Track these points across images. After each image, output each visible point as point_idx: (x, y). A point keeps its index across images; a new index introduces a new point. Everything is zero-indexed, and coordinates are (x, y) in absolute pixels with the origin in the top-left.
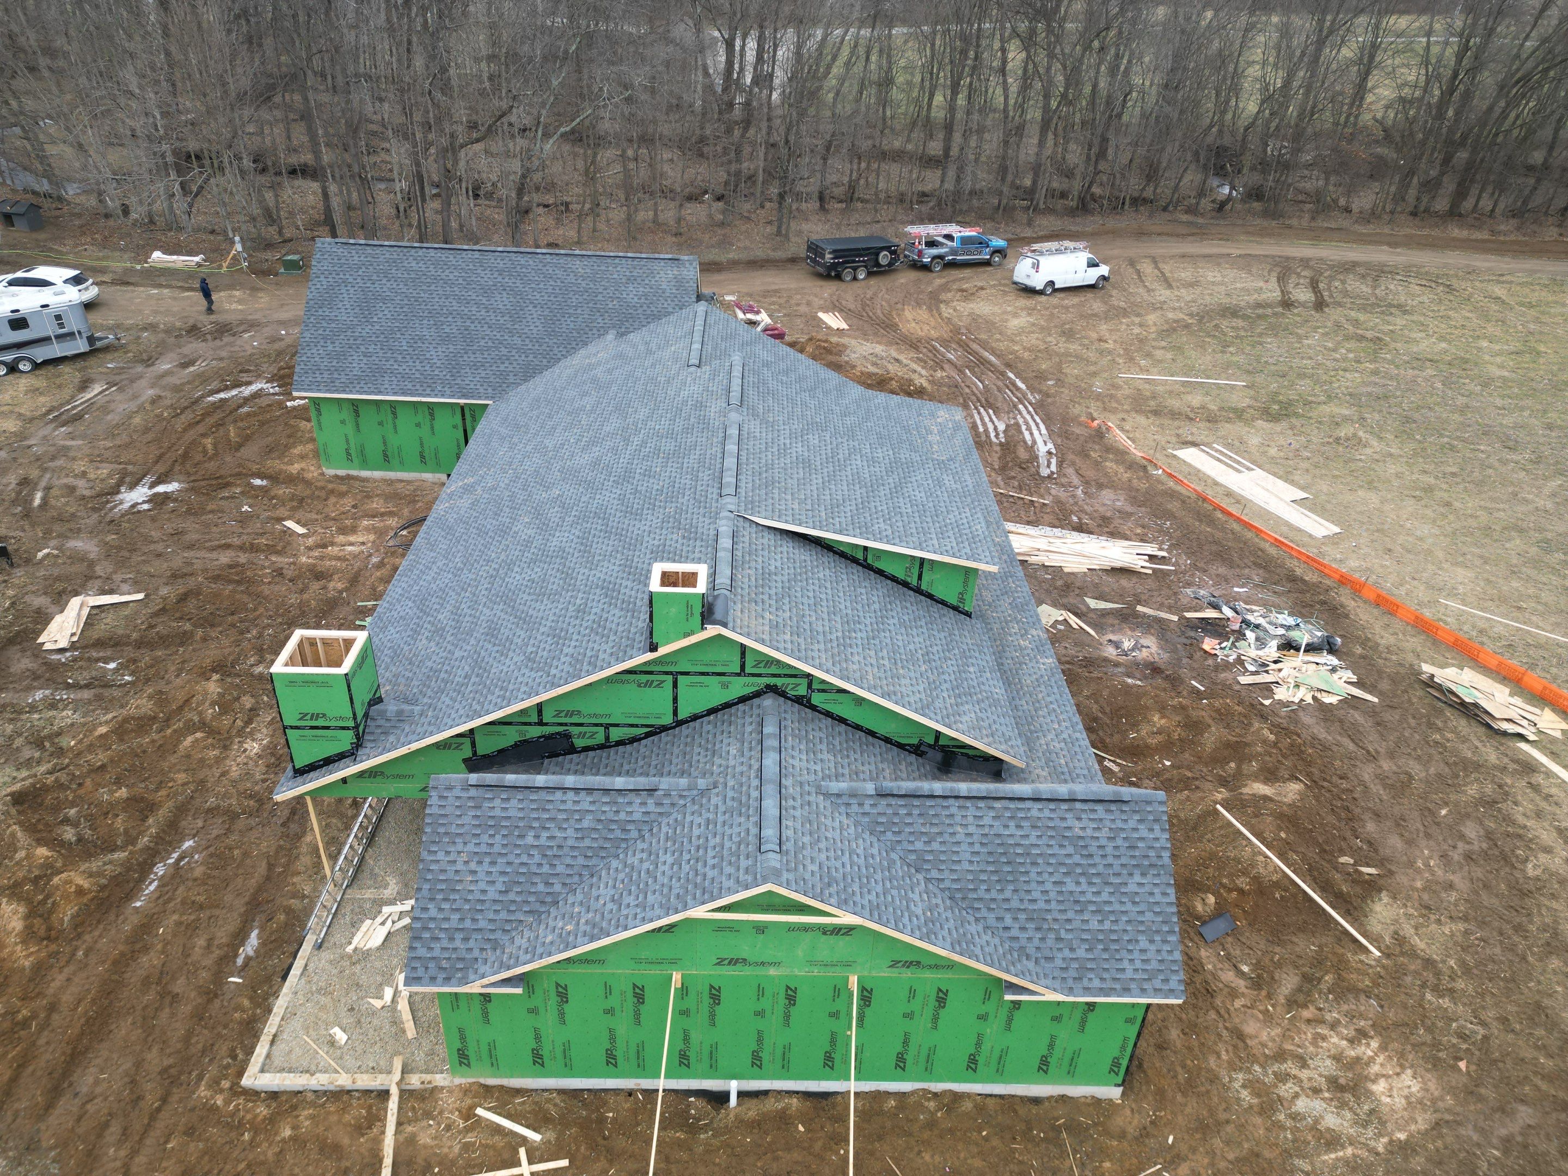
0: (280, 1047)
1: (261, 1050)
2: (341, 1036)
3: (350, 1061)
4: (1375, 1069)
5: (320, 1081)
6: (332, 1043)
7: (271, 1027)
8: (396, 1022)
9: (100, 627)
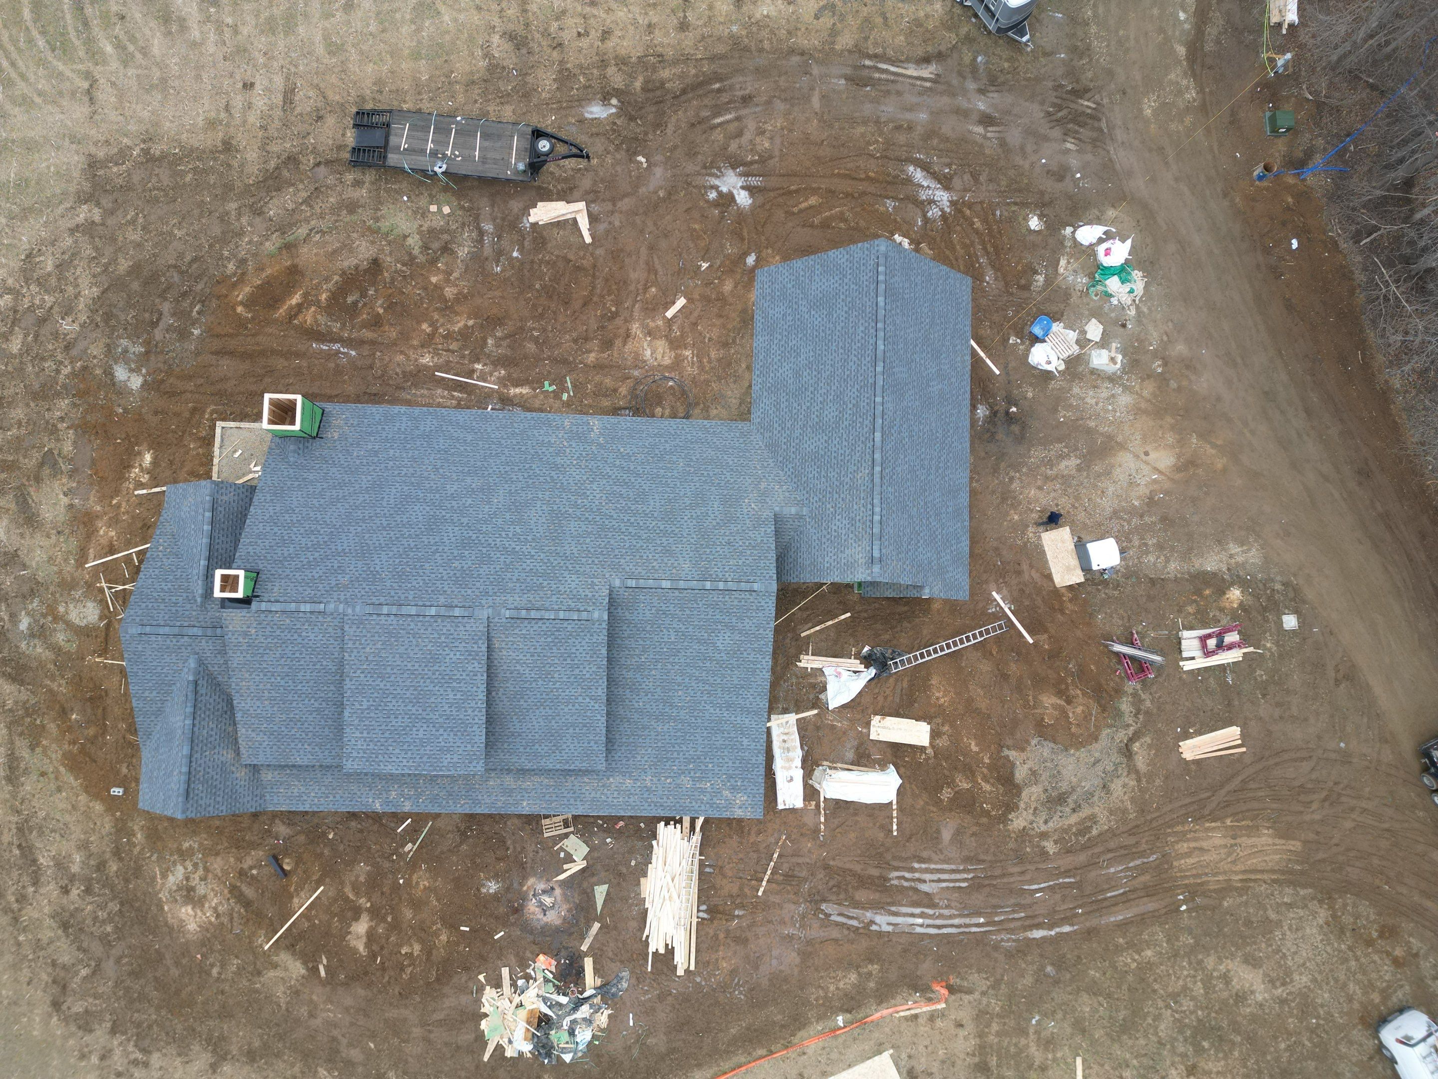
0: (235, 431)
1: (232, 424)
2: (237, 455)
3: (224, 461)
4: (199, 913)
5: (217, 451)
6: (235, 451)
7: (243, 425)
8: (244, 475)
9: (555, 231)
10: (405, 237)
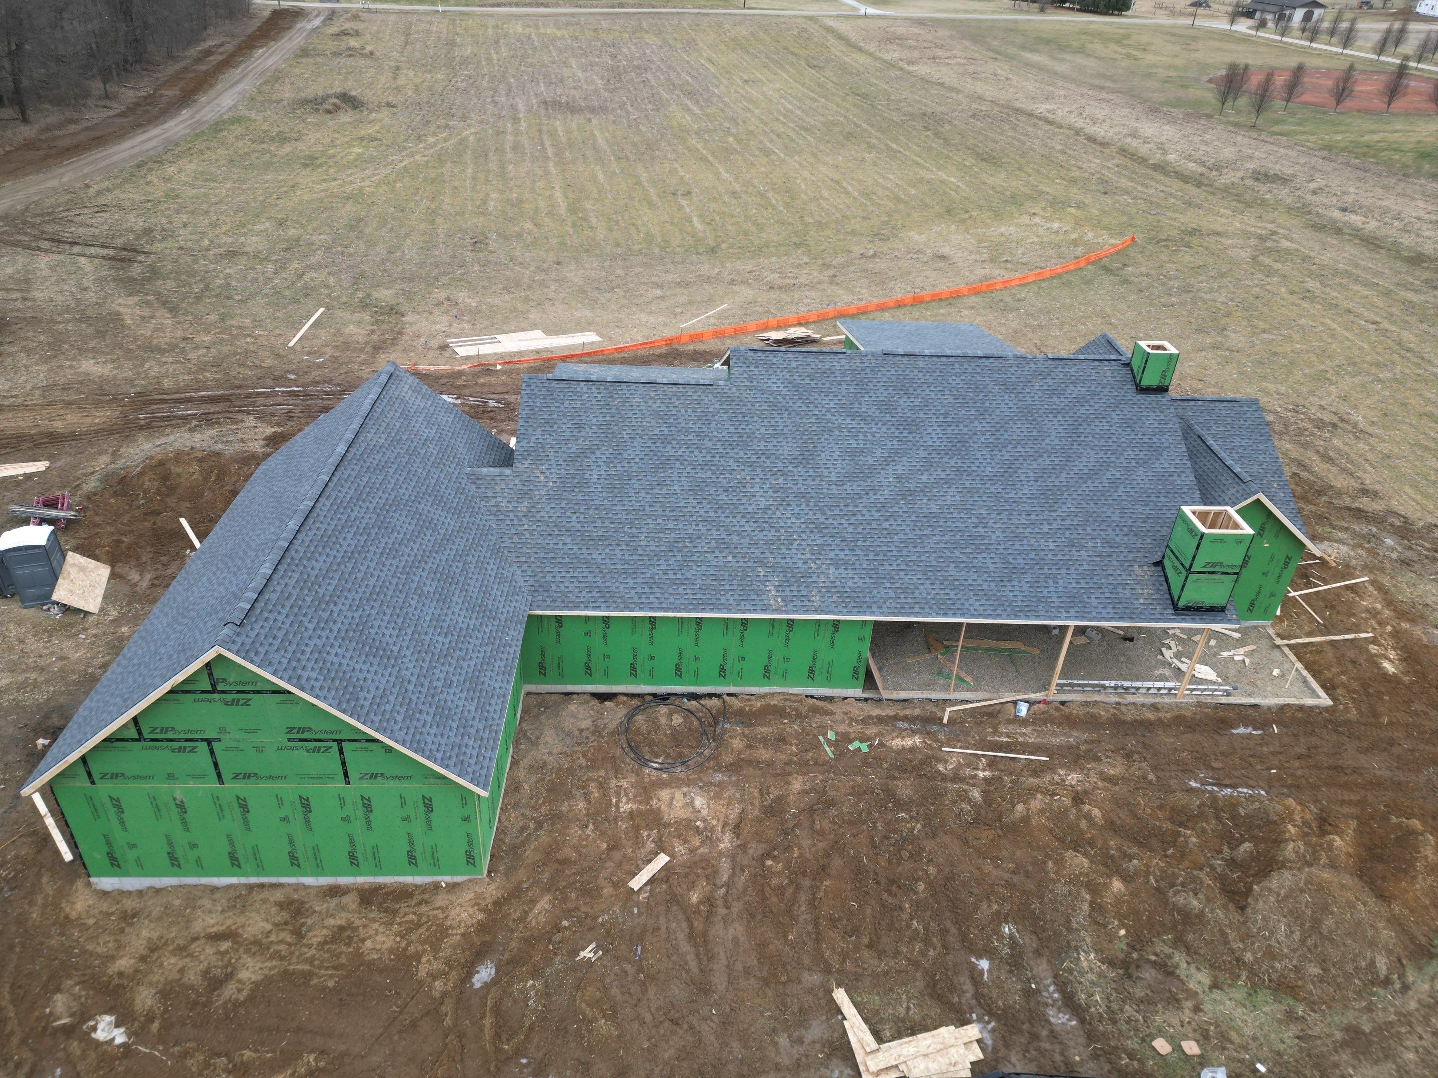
1: (1309, 702)
2: (1276, 671)
3: (1287, 665)
5: (1306, 674)
6: (1282, 675)
7: (1295, 702)
9: (915, 1013)
10: (1215, 986)
